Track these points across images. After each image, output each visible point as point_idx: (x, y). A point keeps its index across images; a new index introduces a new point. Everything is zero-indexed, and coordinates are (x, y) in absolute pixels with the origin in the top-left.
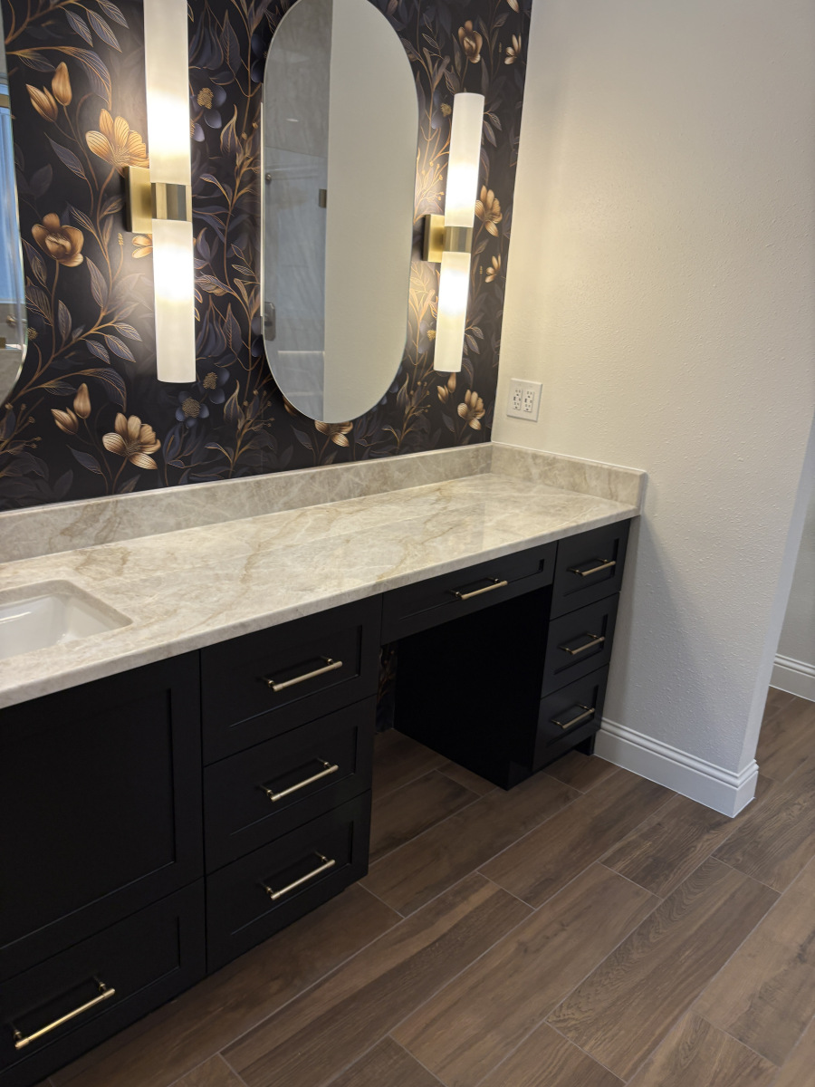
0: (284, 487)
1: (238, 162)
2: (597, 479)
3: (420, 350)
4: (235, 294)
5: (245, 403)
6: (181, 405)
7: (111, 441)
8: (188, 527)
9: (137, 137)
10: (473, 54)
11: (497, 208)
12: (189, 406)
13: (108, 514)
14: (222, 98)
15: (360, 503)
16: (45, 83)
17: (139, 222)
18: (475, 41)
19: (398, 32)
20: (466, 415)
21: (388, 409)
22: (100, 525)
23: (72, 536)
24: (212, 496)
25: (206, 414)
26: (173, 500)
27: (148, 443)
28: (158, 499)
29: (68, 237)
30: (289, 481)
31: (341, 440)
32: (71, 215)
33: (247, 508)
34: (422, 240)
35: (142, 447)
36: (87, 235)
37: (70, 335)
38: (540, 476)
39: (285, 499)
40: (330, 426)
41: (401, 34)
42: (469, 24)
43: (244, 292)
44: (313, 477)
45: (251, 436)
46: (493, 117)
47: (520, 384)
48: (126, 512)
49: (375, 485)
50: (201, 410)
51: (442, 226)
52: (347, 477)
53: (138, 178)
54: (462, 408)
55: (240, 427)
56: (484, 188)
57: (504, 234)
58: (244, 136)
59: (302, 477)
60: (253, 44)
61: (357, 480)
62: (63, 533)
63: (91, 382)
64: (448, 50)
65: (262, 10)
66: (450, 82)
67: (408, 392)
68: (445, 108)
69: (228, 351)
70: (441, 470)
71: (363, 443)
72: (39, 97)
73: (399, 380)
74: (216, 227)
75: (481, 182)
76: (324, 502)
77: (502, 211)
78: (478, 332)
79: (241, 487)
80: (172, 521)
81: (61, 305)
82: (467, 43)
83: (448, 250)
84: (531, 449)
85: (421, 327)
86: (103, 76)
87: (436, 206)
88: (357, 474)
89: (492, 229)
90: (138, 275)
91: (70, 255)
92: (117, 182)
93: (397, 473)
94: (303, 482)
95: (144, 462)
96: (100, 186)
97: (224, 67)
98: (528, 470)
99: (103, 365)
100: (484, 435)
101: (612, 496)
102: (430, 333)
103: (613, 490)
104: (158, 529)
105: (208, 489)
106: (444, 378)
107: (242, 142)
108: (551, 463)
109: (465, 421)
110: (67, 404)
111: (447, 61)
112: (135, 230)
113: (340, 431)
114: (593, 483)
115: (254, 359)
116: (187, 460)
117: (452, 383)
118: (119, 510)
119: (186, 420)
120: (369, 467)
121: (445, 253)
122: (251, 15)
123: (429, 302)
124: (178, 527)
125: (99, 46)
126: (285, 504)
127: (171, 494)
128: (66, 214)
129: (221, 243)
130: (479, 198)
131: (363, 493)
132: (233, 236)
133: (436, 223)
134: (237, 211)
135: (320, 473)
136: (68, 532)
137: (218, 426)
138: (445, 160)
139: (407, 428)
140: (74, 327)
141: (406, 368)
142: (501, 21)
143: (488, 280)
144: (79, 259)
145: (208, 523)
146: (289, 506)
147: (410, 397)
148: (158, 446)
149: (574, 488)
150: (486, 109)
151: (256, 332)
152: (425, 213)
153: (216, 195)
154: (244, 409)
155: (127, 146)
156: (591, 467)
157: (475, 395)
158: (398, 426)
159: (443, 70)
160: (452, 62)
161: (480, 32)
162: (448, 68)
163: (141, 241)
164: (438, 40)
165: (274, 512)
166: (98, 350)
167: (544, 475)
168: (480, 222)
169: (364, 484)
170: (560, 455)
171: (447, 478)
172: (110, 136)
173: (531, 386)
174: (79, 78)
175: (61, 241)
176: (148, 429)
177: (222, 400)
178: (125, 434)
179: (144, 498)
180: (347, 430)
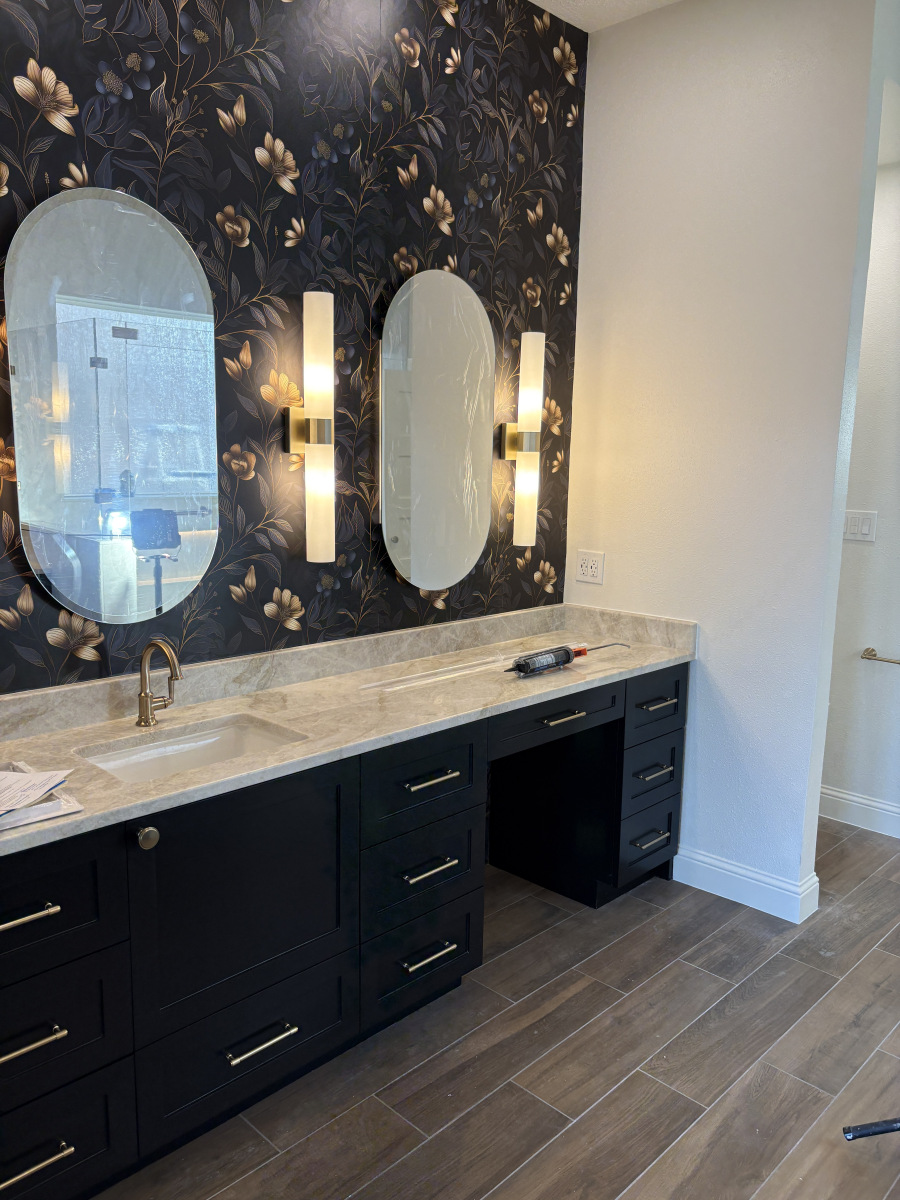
0: (397, 643)
1: (363, 397)
2: (657, 630)
3: (501, 530)
4: (360, 494)
5: (367, 577)
6: (320, 580)
7: (269, 609)
8: (324, 676)
9: (294, 386)
10: (534, 300)
11: (559, 413)
12: (326, 580)
13: (266, 666)
14: (352, 353)
15: (457, 655)
16: (235, 355)
17: (295, 446)
18: (535, 291)
19: (477, 293)
20: (541, 581)
21: (477, 577)
22: (260, 675)
23: (241, 683)
24: (342, 650)
25: (338, 586)
26: (314, 654)
27: (295, 610)
28: (303, 654)
29: (246, 460)
30: (400, 639)
31: (440, 604)
32: (248, 445)
33: (368, 660)
34: (501, 442)
35: (291, 613)
36: (258, 457)
37: (244, 530)
38: (609, 630)
39: (398, 653)
40: (431, 593)
41: (479, 293)
42: (530, 280)
43: (367, 492)
44: (418, 635)
45: (372, 602)
46: (552, 344)
47: (585, 554)
48: (280, 664)
49: (468, 641)
50: (334, 583)
51: (514, 431)
52: (446, 634)
53: (295, 415)
54: (537, 576)
55: (363, 596)
56: (548, 399)
57: (566, 433)
58: (367, 378)
59: (411, 635)
60: (373, 313)
61: (453, 636)
62: (234, 681)
63: (257, 564)
64: (515, 300)
65: (380, 290)
66: (518, 323)
67: (492, 564)
68: (514, 342)
69: (354, 537)
70: (523, 627)
71: (458, 606)
72: (231, 365)
73: (485, 555)
74: (347, 445)
75: (546, 394)
76: (428, 655)
77: (563, 415)
78: (548, 512)
79: (364, 644)
80: (313, 672)
81: (239, 507)
82: (529, 293)
83: (521, 449)
84: (598, 608)
85: (501, 512)
86: (274, 348)
87: (510, 416)
88: (454, 632)
89: (556, 430)
90: (291, 484)
91: (246, 472)
92: (280, 418)
93: (486, 630)
94: (411, 639)
95: (293, 625)
96: (268, 423)
97: (353, 331)
98: (598, 626)
99: (267, 551)
100: (557, 597)
101: (671, 644)
102: (509, 515)
103: (671, 639)
104: (302, 678)
105: (340, 646)
106: (521, 551)
107: (365, 382)
108: (616, 619)
109: (540, 586)
110: (240, 581)
111: (514, 308)
112: (291, 452)
113: (438, 597)
114: (654, 634)
115: (374, 543)
116: (323, 623)
117: (528, 555)
118: (275, 662)
119: (323, 593)
120: (463, 626)
121: (519, 453)
122: (371, 294)
123: (506, 491)
124: (317, 676)
125: (271, 327)
126: (397, 657)
127: (313, 649)
128: (245, 443)
129: (350, 456)
130: (544, 406)
131: (459, 648)
132: (358, 452)
133: (511, 429)
134: (361, 433)
135: (424, 631)
136: (238, 680)
137: (346, 596)
138: (516, 379)
139: (492, 593)
140: (247, 524)
141: (491, 544)
142: (555, 274)
143: (554, 470)
144: (253, 474)
145: (340, 673)
146: (400, 659)
147: (494, 568)
148: (303, 612)
149: (638, 639)
150: (547, 339)
151: (375, 522)
152: (502, 422)
153: (346, 422)
154: (366, 581)
155: (287, 393)
156: (651, 620)
157: (548, 564)
158: (484, 591)
159: (511, 315)
160: (519, 308)
161: (539, 284)
162: (516, 313)
163: (294, 458)
164: (507, 294)
165: (388, 663)
166: (263, 540)
167: (611, 630)
168: (546, 426)
169: (460, 640)
170: (624, 611)
171: (528, 634)
172: (276, 387)
173: (595, 555)
174: (257, 350)
175: (241, 463)
176: (296, 599)
177: (350, 575)
178: (280, 604)
179: (293, 654)
180: (444, 596)
